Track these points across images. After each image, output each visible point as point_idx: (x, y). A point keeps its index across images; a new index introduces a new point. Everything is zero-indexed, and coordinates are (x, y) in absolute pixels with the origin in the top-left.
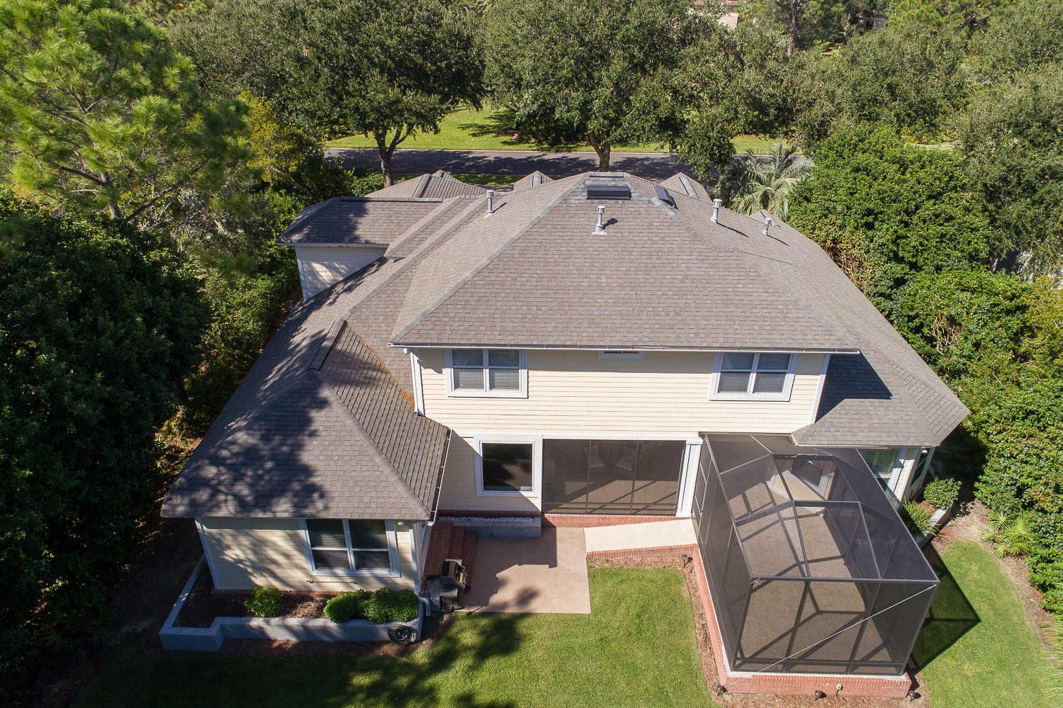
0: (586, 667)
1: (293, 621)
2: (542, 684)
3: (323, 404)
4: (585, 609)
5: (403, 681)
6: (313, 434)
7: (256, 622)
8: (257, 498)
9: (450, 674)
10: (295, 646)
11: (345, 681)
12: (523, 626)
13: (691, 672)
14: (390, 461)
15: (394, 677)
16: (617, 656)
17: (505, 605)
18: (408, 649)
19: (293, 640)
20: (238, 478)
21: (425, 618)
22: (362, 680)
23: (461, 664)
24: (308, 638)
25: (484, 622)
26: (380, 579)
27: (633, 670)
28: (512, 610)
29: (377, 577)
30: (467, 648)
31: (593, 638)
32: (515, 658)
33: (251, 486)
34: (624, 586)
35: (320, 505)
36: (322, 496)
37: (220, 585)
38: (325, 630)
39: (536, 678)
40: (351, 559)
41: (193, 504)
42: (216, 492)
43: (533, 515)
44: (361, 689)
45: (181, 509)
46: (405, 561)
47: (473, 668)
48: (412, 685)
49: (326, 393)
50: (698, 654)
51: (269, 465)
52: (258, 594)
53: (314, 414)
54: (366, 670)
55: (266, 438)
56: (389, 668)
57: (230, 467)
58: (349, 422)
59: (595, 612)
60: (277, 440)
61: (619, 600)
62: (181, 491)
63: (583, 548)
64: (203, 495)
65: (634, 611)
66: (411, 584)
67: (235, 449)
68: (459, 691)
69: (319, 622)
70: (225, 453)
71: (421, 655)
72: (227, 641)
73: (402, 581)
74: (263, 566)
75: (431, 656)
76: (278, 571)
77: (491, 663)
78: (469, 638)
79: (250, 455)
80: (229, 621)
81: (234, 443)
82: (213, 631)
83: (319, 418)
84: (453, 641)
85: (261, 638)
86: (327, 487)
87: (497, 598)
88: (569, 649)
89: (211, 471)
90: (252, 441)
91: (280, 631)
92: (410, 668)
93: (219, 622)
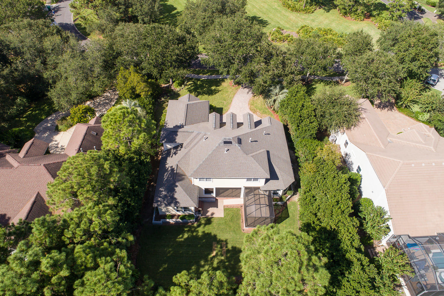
0: (222, 227)
1: (174, 220)
2: (215, 229)
3: (177, 186)
4: (223, 216)
5: (193, 229)
6: (176, 192)
7: (168, 220)
8: (168, 203)
9: (201, 228)
10: (174, 223)
11: (184, 230)
12: (212, 220)
13: (239, 227)
14: (190, 197)
15: (191, 228)
16: (228, 225)
17: (209, 216)
18: (193, 224)
19: (174, 222)
20: (164, 200)
21: (196, 218)
22: (186, 229)
23: (202, 226)
24: (177, 223)
25: (205, 219)
26: (188, 213)
27: (230, 227)
28: (210, 217)
29: (187, 213)
30: (203, 224)
31: (224, 221)
32: (211, 225)
33: (167, 201)
34: (230, 212)
35: (179, 205)
36: (179, 203)
37: (160, 214)
38: (179, 221)
39: (214, 228)
40: (183, 211)
41: (158, 205)
42: (161, 203)
43: (214, 198)
44: (186, 230)
45: (156, 206)
46: (192, 211)
47: (204, 227)
48: (194, 230)
49: (177, 184)
50: (241, 224)
51: (169, 198)
52: (168, 216)
53: (175, 188)
54: (186, 228)
55: (168, 193)
56: (190, 227)
57: (163, 198)
58: (182, 190)
59: (224, 217)
60: (170, 193)
61: (229, 214)
62: (155, 203)
63: (223, 204)
64: (159, 203)
65: (231, 217)
66: (193, 213)
67: (163, 195)
68: (202, 231)
69: (178, 220)
70: (161, 196)
71: (195, 225)
72: (163, 223)
73: (191, 213)
74: (168, 211)
75: (197, 225)
76: (170, 212)
77: (207, 226)
78: (203, 222)
79: (165, 196)
80: (163, 220)
81: (162, 194)
82: (161, 222)
83: (176, 189)
84: (200, 222)
85: (169, 222)
86: (180, 202)
87: (207, 214)
88: (220, 223)
89: (160, 199)
90: (165, 193)
91: (172, 221)
92: (194, 227)
93: (162, 220)
